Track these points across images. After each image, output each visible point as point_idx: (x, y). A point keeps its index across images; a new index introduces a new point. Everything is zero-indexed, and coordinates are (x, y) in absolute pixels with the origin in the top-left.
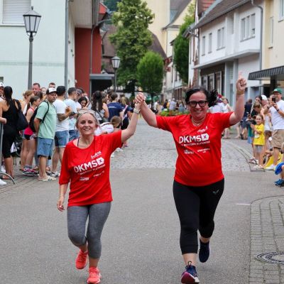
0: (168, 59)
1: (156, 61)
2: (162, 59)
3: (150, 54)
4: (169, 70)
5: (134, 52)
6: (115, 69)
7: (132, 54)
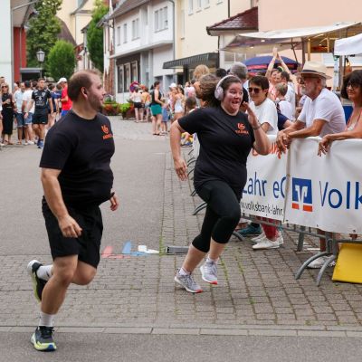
0: (78, 47)
1: (67, 49)
2: (73, 47)
3: (61, 43)
4: (80, 59)
5: (42, 40)
6: (40, 62)
7: (40, 43)
